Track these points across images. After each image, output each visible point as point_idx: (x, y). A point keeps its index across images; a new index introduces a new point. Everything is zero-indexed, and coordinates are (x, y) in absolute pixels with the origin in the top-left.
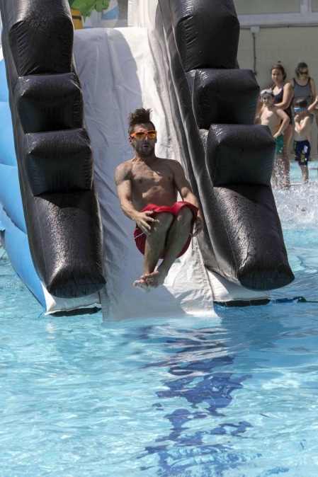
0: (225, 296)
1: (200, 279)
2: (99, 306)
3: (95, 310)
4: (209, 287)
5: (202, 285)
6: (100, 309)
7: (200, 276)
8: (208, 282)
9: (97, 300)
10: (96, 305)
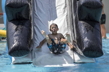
0: (79, 60)
3: (30, 63)
6: (32, 63)
9: (31, 59)
10: (30, 61)
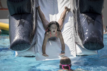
0: (81, 53)
1: (72, 47)
2: (34, 55)
3: (33, 57)
4: (75, 50)
5: (72, 49)
6: (35, 56)
7: (72, 46)
8: (75, 48)
9: (34, 53)
10: (33, 55)
